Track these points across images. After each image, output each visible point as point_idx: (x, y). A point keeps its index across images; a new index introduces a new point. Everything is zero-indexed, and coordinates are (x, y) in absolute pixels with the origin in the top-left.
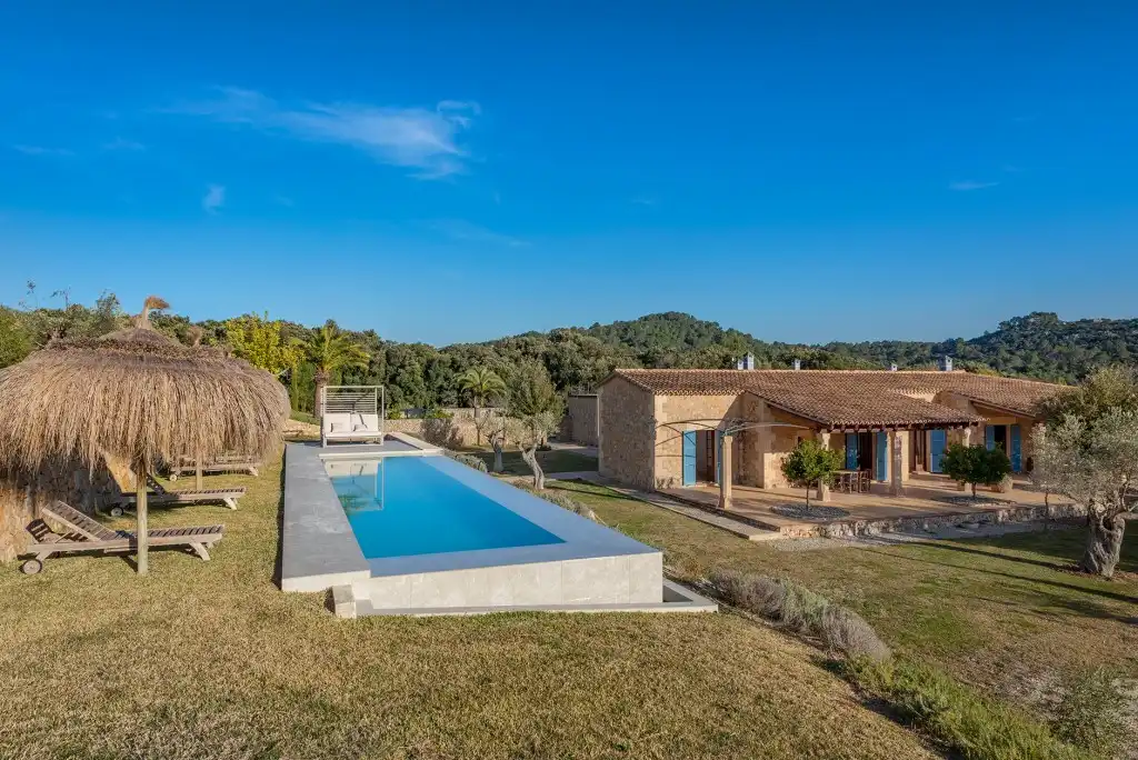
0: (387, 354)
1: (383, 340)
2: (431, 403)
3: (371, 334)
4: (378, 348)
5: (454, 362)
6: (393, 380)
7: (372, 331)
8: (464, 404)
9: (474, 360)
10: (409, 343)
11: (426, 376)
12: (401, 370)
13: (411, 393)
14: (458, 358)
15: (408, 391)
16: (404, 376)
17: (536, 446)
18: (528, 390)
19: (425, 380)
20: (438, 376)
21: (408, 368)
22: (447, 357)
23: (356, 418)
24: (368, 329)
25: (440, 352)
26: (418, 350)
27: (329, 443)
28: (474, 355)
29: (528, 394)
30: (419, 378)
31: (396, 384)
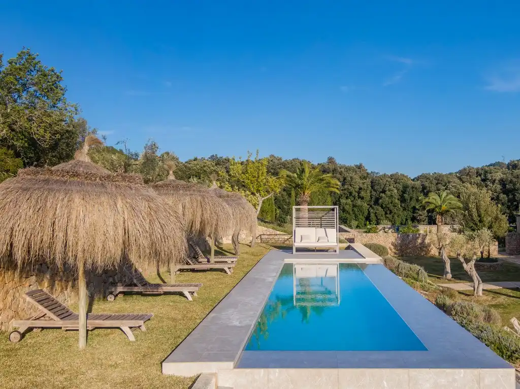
0: (372, 182)
1: (369, 171)
2: (407, 220)
3: (360, 167)
4: (365, 178)
5: (424, 188)
6: (376, 202)
7: (361, 165)
8: (432, 221)
9: (440, 186)
10: (389, 174)
11: (403, 200)
12: (383, 195)
13: (391, 212)
14: (427, 184)
15: (388, 211)
16: (385, 199)
17: (475, 257)
18: (474, 210)
19: (401, 202)
20: (411, 199)
21: (388, 193)
22: (418, 184)
23: (321, 231)
24: (358, 164)
25: (413, 180)
26: (395, 178)
27: (298, 250)
28: (440, 182)
29: (475, 214)
30: (397, 201)
31: (378, 205)
